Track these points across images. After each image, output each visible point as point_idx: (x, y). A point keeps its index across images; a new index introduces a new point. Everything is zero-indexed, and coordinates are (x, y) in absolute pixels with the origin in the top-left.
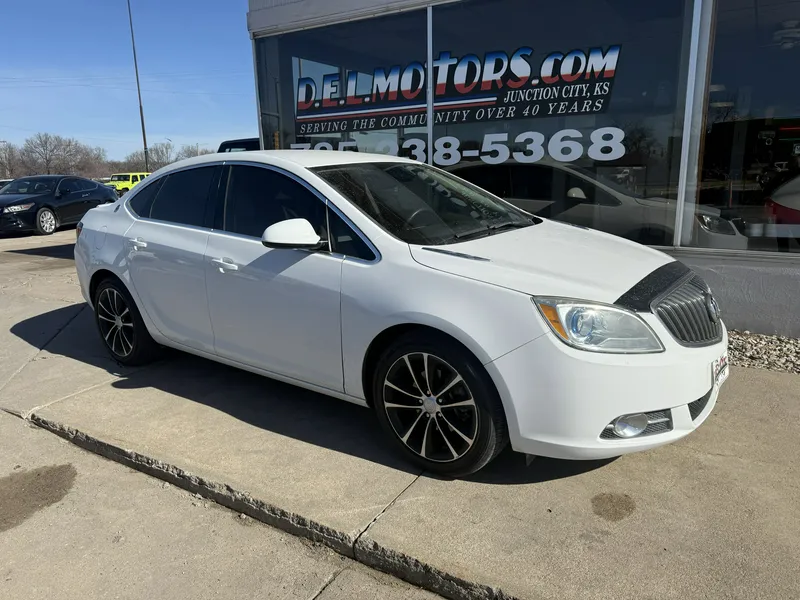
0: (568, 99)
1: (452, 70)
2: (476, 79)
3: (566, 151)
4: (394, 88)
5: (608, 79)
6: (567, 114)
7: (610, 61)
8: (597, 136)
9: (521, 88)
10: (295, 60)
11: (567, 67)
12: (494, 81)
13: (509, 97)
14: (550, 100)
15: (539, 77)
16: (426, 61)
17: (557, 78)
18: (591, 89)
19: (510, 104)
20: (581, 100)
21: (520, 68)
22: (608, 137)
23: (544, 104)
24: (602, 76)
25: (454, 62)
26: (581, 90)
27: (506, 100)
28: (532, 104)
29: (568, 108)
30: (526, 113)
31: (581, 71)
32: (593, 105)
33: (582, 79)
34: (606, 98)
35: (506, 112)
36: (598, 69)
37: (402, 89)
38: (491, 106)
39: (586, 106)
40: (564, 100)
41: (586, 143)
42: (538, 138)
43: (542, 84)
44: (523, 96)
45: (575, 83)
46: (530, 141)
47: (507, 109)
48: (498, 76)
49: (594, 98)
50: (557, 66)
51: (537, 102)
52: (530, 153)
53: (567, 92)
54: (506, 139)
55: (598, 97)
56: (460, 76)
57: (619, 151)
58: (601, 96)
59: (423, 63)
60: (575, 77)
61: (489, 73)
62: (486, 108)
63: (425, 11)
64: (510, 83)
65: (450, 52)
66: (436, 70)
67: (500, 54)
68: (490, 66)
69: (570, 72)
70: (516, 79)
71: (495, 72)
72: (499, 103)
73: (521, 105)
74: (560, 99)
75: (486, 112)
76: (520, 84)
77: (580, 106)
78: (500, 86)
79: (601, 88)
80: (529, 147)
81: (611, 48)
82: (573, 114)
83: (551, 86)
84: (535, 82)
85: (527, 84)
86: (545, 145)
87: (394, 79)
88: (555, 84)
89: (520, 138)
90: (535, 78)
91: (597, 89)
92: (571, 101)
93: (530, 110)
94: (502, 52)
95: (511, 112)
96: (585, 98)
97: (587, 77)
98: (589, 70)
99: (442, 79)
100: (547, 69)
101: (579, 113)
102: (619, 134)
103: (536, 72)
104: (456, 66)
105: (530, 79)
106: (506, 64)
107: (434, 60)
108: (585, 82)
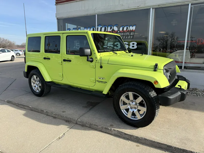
0: (125, 36)
2: (106, 31)
6: (125, 39)
7: (134, 28)
8: (131, 44)
10: (66, 24)
11: (125, 29)
12: (110, 31)
15: (119, 31)
16: (96, 26)
17: (123, 31)
18: (130, 34)
20: (128, 36)
21: (116, 29)
22: (133, 44)
24: (132, 31)
26: (128, 34)
29: (125, 37)
31: (128, 30)
32: (130, 37)
33: (128, 32)
34: (133, 36)
39: (129, 37)
40: (124, 36)
41: (129, 45)
42: (119, 44)
43: (120, 32)
45: (127, 32)
46: (117, 44)
48: (111, 30)
49: (131, 36)
50: (123, 28)
52: (117, 47)
53: (125, 34)
54: (113, 44)
55: (131, 35)
56: (103, 30)
57: (136, 47)
58: (132, 35)
59: (95, 27)
60: (127, 31)
63: (95, 15)
64: (113, 32)
65: (101, 25)
66: (98, 28)
68: (109, 28)
69: (126, 30)
70: (115, 31)
71: (110, 29)
76: (115, 32)
77: (128, 37)
79: (132, 34)
80: (117, 46)
81: (134, 25)
82: (126, 39)
83: (122, 33)
84: (119, 32)
88: (123, 32)
91: (131, 34)
92: (126, 36)
94: (112, 25)
96: (129, 36)
97: (129, 31)
98: (130, 30)
99: (99, 30)
100: (121, 29)
101: (128, 39)
102: (136, 43)
103: (119, 30)
104: (102, 27)
105: (118, 31)
106: (112, 28)
107: (97, 26)
108: (129, 32)
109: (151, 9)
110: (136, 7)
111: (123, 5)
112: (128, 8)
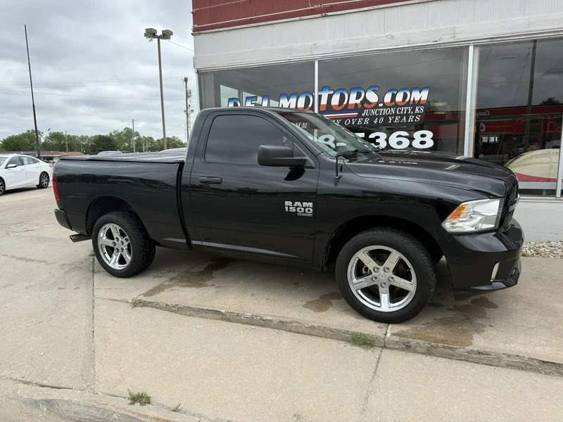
1: (330, 97)
2: (345, 103)
3: (400, 143)
4: (293, 106)
5: (422, 105)
8: (417, 135)
9: (373, 108)
10: (222, 87)
11: (399, 98)
12: (356, 104)
13: (365, 113)
14: (390, 115)
15: (383, 103)
16: (314, 91)
17: (393, 103)
19: (366, 117)
22: (423, 136)
23: (386, 117)
24: (419, 103)
25: (332, 92)
27: (363, 115)
28: (379, 117)
29: (400, 119)
30: (376, 122)
31: (407, 100)
35: (363, 121)
36: (417, 99)
37: (298, 107)
38: (355, 118)
39: (411, 119)
41: (411, 139)
42: (383, 136)
44: (374, 112)
46: (378, 137)
47: (364, 120)
48: (358, 101)
50: (394, 97)
51: (382, 116)
52: (377, 144)
53: (400, 111)
54: (363, 136)
56: (335, 100)
57: (430, 144)
60: (404, 103)
61: (353, 99)
62: (351, 119)
63: (311, 63)
64: (366, 105)
65: (329, 87)
67: (359, 89)
68: (353, 95)
70: (369, 103)
71: (357, 99)
72: (359, 116)
73: (372, 118)
74: (396, 115)
75: (351, 121)
76: (372, 106)
77: (407, 119)
78: (360, 106)
80: (377, 141)
81: (425, 88)
84: (381, 105)
85: (376, 106)
86: (387, 140)
87: (293, 101)
89: (372, 136)
90: (381, 103)
91: (417, 110)
92: (402, 116)
93: (378, 120)
95: (367, 122)
99: (324, 102)
102: (429, 134)
103: (381, 100)
104: (332, 95)
105: (378, 103)
106: (363, 95)
107: (319, 91)
108: (410, 106)
109: (471, 48)
110: (428, 41)
111: (392, 37)
112: (409, 44)
